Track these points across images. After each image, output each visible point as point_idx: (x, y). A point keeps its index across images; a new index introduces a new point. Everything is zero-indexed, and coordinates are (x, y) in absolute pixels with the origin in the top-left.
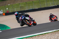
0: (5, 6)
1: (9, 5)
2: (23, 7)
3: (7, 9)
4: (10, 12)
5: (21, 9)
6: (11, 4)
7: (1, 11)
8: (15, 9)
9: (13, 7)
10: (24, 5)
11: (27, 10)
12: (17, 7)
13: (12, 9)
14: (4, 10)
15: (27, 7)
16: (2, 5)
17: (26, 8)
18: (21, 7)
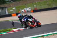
0: (33, 4)
1: (37, 2)
2: (50, 4)
3: (35, 6)
4: (38, 9)
5: (48, 6)
6: (39, 1)
7: (29, 8)
8: (43, 6)
9: (40, 4)
10: (51, 2)
11: (55, 7)
12: (45, 5)
13: (40, 6)
14: (32, 7)
15: (54, 4)
16: (31, 3)
17: (53, 6)
18: (48, 4)
